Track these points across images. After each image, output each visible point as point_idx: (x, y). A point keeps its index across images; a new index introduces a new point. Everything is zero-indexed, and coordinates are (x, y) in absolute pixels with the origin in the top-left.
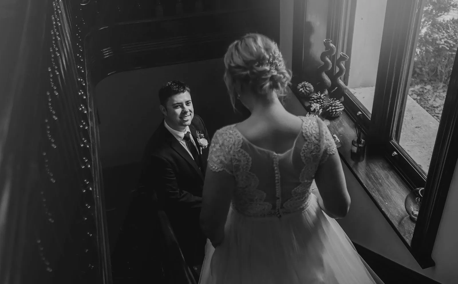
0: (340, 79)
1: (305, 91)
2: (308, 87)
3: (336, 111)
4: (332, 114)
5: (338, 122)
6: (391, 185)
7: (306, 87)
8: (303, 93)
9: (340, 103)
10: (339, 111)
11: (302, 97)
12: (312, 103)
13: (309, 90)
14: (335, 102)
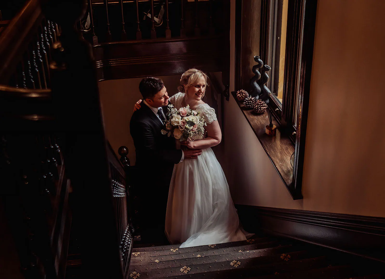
0: (266, 85)
1: (241, 96)
2: (244, 93)
3: (261, 109)
4: (258, 111)
5: (262, 116)
6: (288, 153)
7: (242, 93)
8: (240, 97)
9: (264, 103)
10: (263, 108)
11: (240, 101)
12: (245, 103)
13: (245, 96)
14: (260, 102)
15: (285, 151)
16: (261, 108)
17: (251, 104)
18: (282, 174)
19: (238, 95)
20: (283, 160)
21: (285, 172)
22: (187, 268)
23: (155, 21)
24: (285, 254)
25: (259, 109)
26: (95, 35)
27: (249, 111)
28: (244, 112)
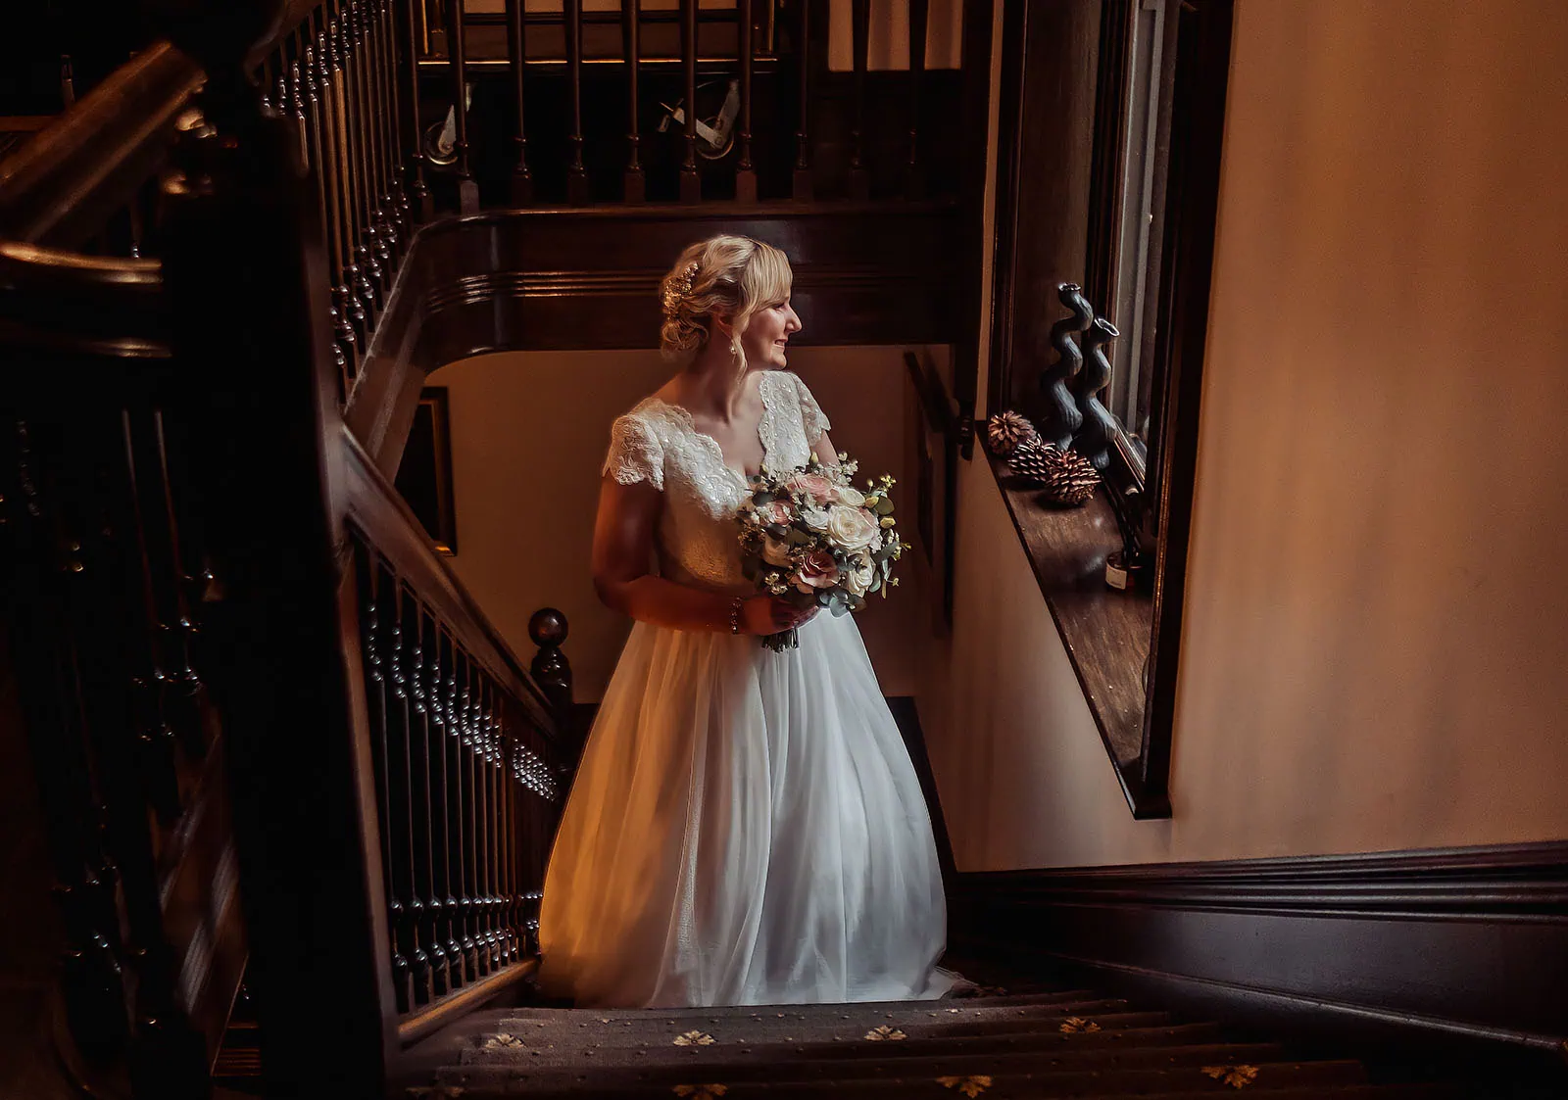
0: (1099, 399)
1: (1006, 437)
2: (1018, 427)
3: (1070, 486)
4: (1059, 494)
5: (1075, 517)
7: (1010, 426)
8: (1002, 442)
9: (1087, 466)
10: (1080, 485)
11: (998, 455)
12: (1014, 464)
13: (1021, 436)
14: (1073, 462)
15: (1137, 646)
16: (1074, 483)
17: (1036, 469)
18: (1108, 725)
19: (995, 432)
20: (1123, 676)
21: (1122, 718)
22: (701, 1037)
23: (697, 135)
24: (1082, 1020)
25: (1066, 485)
26: (468, 178)
27: (1026, 495)
28: (1010, 496)
